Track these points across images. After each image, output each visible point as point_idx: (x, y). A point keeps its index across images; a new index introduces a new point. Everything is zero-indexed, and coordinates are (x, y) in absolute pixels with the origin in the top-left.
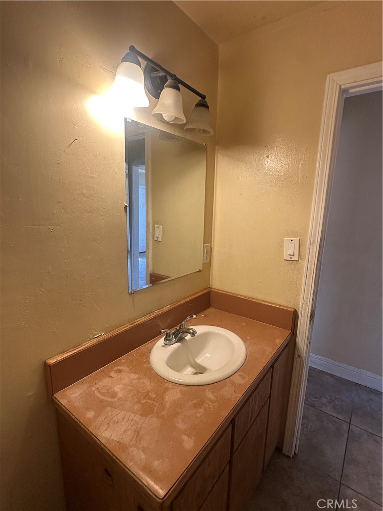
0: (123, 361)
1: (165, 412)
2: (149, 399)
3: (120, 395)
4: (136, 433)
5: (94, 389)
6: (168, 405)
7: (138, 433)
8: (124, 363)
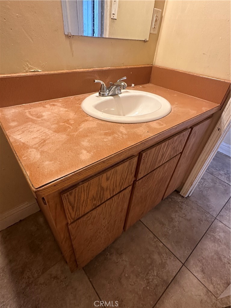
0: (60, 100)
1: (76, 133)
2: (67, 123)
3: (45, 118)
4: (43, 141)
5: (26, 111)
6: (81, 130)
7: (45, 141)
8: (60, 101)
